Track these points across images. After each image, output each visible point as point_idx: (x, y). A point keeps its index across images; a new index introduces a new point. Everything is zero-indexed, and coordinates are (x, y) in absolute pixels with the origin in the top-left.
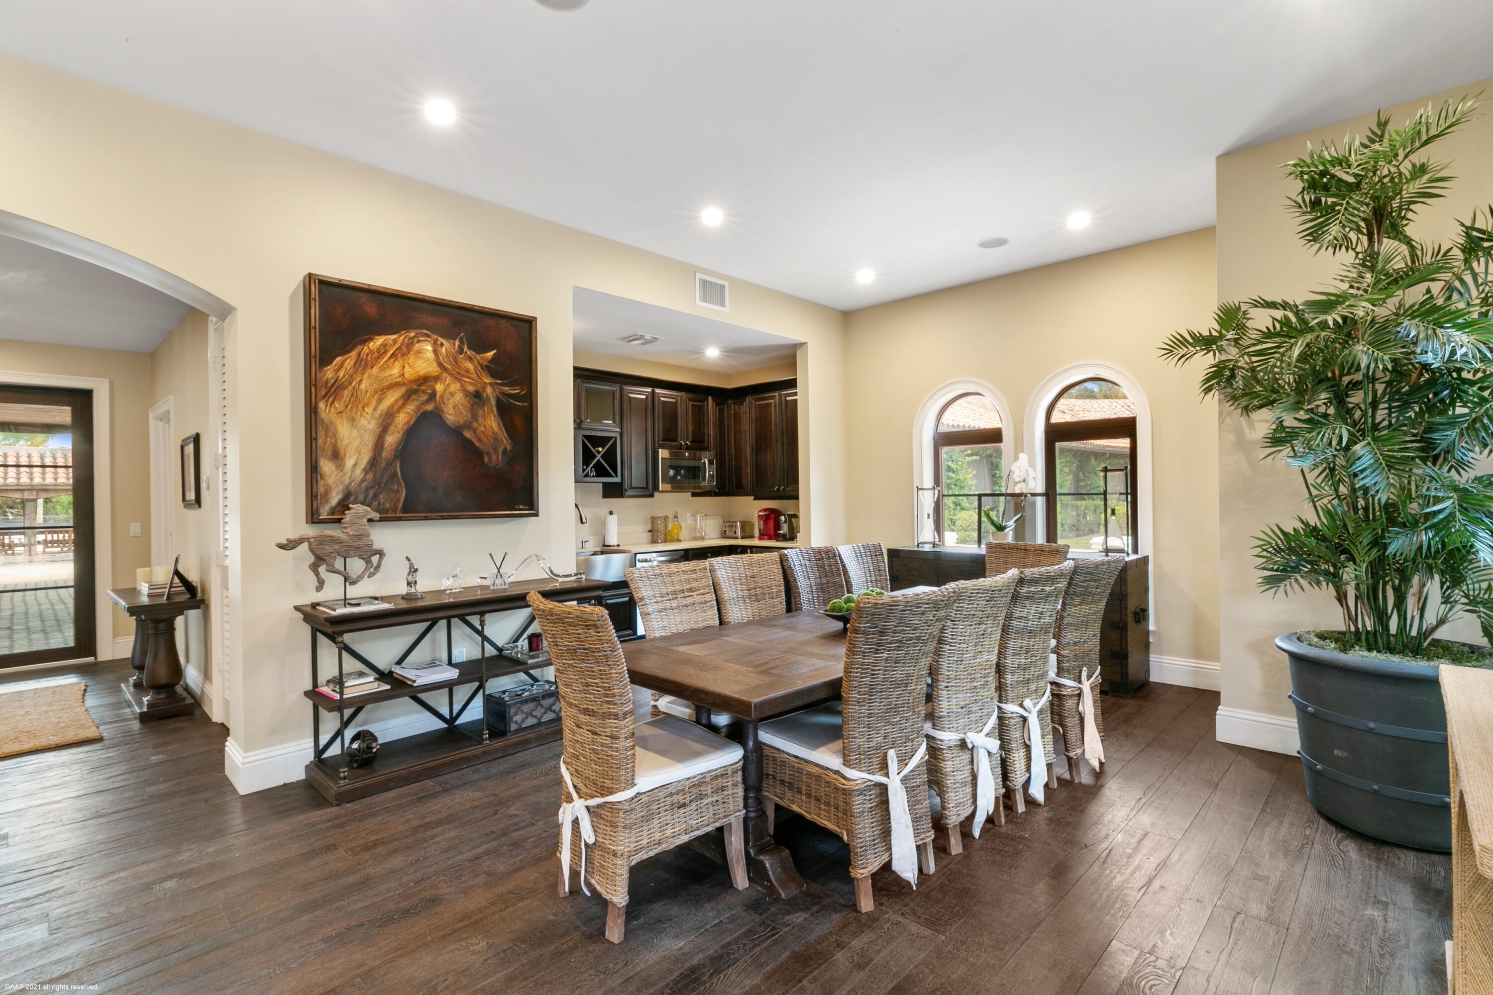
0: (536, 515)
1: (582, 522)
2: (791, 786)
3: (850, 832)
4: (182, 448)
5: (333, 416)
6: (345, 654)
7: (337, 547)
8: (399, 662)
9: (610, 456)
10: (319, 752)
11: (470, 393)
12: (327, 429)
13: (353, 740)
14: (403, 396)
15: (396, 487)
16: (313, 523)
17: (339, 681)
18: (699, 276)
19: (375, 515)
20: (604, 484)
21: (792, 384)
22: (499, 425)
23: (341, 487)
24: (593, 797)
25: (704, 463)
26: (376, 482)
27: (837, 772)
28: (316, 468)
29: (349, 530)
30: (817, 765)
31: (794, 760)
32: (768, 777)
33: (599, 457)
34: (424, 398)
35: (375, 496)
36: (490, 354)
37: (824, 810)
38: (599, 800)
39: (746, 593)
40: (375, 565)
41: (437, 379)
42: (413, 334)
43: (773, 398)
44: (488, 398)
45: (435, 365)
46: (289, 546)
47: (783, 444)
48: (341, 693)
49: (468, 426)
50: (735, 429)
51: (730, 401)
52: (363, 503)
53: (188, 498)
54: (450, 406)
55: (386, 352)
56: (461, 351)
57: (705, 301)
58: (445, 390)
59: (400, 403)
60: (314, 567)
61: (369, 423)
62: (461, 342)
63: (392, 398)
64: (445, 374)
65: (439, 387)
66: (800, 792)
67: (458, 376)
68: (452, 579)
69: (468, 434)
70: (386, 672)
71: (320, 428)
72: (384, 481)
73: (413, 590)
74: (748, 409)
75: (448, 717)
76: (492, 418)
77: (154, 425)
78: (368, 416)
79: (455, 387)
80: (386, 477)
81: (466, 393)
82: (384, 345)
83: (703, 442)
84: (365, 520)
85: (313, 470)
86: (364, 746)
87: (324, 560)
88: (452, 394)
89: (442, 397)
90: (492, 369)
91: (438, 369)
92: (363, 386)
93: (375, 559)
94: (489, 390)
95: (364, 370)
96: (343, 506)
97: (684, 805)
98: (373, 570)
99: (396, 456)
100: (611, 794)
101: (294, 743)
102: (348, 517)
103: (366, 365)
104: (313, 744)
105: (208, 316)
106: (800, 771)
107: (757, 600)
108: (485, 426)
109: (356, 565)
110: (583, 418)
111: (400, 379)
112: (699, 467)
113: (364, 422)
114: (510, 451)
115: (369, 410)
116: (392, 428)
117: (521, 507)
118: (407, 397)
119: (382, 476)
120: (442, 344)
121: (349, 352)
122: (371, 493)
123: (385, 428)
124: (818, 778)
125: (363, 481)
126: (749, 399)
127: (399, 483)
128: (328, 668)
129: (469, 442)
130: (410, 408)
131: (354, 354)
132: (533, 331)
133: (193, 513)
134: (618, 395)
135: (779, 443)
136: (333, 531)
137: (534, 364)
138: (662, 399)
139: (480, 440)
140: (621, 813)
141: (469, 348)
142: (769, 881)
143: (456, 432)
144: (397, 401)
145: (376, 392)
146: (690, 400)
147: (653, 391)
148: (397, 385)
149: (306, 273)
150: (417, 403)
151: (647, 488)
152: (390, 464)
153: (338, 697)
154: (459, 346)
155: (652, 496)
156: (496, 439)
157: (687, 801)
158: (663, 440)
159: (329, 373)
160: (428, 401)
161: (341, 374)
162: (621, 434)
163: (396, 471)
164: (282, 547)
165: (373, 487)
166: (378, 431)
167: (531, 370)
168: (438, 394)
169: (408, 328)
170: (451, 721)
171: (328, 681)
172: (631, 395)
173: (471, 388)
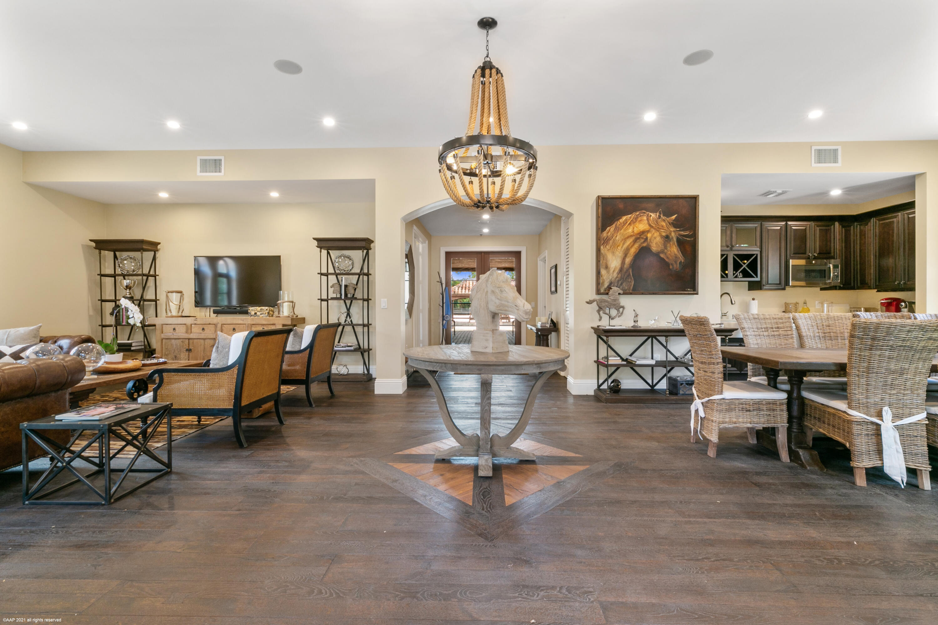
0: (697, 294)
1: (732, 304)
2: (819, 419)
3: (850, 443)
4: (551, 270)
5: (606, 251)
6: (609, 349)
7: (607, 304)
8: (631, 355)
9: (753, 266)
10: (599, 386)
11: (664, 236)
12: (604, 257)
13: (611, 383)
14: (633, 241)
15: (630, 280)
16: (598, 294)
17: (607, 358)
18: (814, 148)
19: (621, 292)
20: (749, 282)
21: (911, 205)
22: (678, 250)
23: (608, 280)
24: (703, 398)
25: (830, 267)
26: (622, 278)
27: (845, 412)
28: (599, 272)
29: (611, 297)
30: (834, 408)
31: (821, 406)
32: (807, 415)
33: (744, 266)
34: (642, 240)
35: (621, 284)
36: (674, 217)
37: (838, 432)
38: (707, 399)
39: (821, 335)
40: (621, 312)
41: (648, 231)
42: (638, 213)
43: (895, 217)
44: (672, 238)
45: (647, 225)
46: (590, 302)
47: (904, 249)
48: (608, 362)
49: (662, 252)
50: (860, 243)
51: (856, 224)
52: (617, 287)
53: (552, 290)
54: (654, 243)
55: (626, 223)
56: (660, 217)
57: (819, 162)
58: (652, 236)
59: (632, 244)
60: (598, 312)
61: (619, 253)
62: (660, 213)
63: (629, 242)
64: (652, 229)
65: (649, 235)
66: (824, 423)
67: (658, 230)
68: (653, 321)
69: (662, 256)
70: (625, 359)
71: (601, 256)
72: (625, 278)
73: (636, 325)
74: (873, 225)
75: (651, 384)
76: (675, 247)
77: (540, 263)
78: (619, 251)
79: (656, 234)
80: (626, 276)
81: (662, 236)
82: (626, 220)
83: (830, 253)
84: (617, 294)
85: (598, 273)
86: (616, 384)
87: (602, 309)
88: (655, 238)
89: (650, 240)
90: (675, 224)
91: (649, 227)
92: (617, 238)
93: (621, 310)
94: (673, 234)
95: (618, 231)
96: (609, 288)
97: (749, 411)
98: (620, 315)
99: (630, 267)
100: (711, 396)
101: (590, 380)
102: (611, 292)
103: (619, 229)
104: (597, 382)
105: (562, 217)
106: (824, 412)
107: (831, 340)
108: (670, 251)
109: (614, 312)
110: (734, 244)
111: (632, 234)
112: (825, 270)
113: (617, 253)
114: (683, 262)
115: (619, 248)
116: (628, 255)
117: (689, 290)
118: (635, 241)
119: (624, 275)
120: (651, 216)
121: (612, 225)
122: (620, 283)
123: (625, 255)
124: (834, 415)
125: (617, 277)
126: (873, 220)
127: (631, 278)
128: (603, 353)
129: (663, 259)
130: (636, 246)
131: (614, 225)
132: (697, 202)
133: (554, 296)
134: (759, 229)
135: (902, 250)
136: (605, 297)
137: (697, 219)
138: (793, 228)
139: (668, 258)
140: (715, 405)
141: (663, 216)
142: (801, 461)
143: (657, 255)
144: (631, 243)
145: (622, 240)
146: (818, 226)
147: (786, 223)
148: (631, 236)
149: (597, 196)
150: (639, 243)
151: (780, 284)
152: (627, 270)
153: (606, 363)
154: (659, 216)
155: (784, 289)
156: (676, 257)
157: (751, 409)
158: (794, 254)
159: (605, 234)
160: (644, 242)
161: (609, 234)
162: (761, 252)
163: (630, 273)
164: (587, 303)
165: (621, 280)
166: (623, 256)
167: (695, 222)
168: (649, 238)
169: (636, 211)
170: (653, 386)
171: (603, 358)
172: (769, 228)
173: (664, 234)
